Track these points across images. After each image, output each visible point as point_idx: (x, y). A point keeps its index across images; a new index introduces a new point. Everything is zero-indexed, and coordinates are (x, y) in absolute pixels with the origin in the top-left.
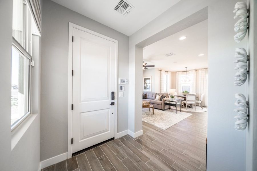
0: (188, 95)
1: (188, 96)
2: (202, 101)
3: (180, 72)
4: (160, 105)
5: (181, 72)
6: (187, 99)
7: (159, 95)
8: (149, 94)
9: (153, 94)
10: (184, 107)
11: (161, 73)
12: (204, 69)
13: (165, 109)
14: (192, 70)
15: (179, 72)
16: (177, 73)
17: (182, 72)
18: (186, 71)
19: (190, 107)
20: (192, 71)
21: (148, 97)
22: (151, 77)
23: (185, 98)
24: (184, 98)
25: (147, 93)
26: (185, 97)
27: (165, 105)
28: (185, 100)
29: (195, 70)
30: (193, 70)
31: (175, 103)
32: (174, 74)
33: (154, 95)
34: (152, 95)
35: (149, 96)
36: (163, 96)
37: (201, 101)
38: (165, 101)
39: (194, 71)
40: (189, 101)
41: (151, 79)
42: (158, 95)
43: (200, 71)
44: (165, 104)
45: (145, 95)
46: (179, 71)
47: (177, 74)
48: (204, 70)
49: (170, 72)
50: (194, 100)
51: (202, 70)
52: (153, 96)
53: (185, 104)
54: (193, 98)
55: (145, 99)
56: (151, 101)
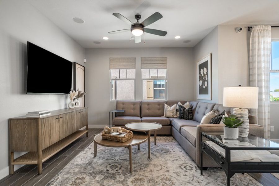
22: (209, 58)
25: (199, 103)
27: (202, 151)
41: (209, 63)
42: (212, 111)
55: (188, 119)
56: (182, 128)
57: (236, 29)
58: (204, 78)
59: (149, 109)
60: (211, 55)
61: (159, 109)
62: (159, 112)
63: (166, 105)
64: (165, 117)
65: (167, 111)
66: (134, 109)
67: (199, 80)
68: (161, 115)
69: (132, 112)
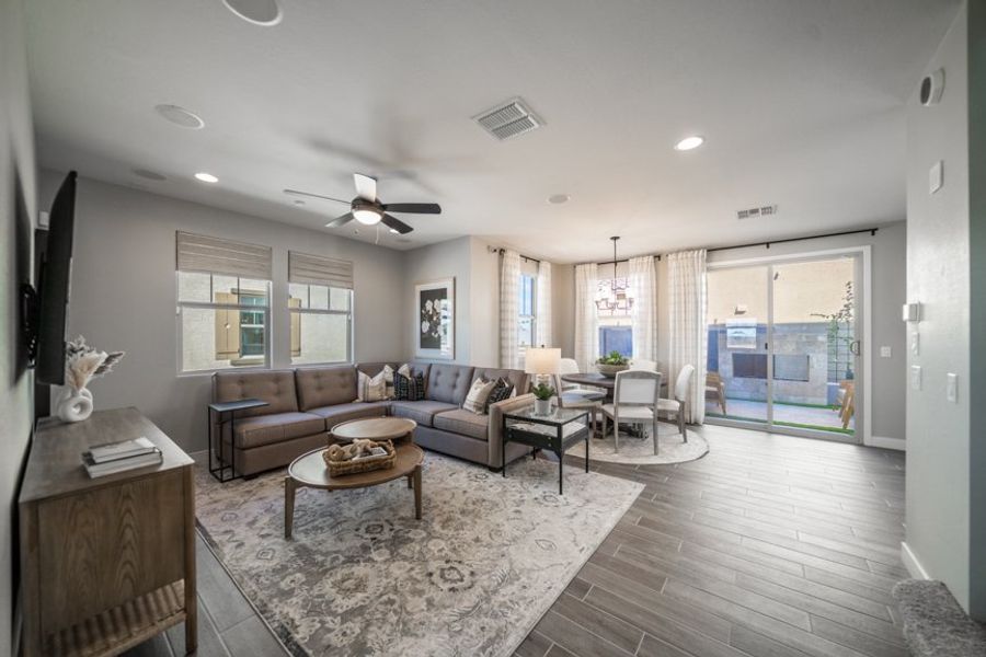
0: (620, 375)
1: (623, 381)
2: (682, 404)
3: (590, 263)
4: (479, 442)
5: (594, 266)
6: (618, 399)
7: (485, 380)
8: (438, 373)
9: (457, 375)
10: (604, 433)
11: (500, 266)
12: (689, 250)
13: (506, 462)
14: (638, 256)
15: (587, 266)
16: (578, 268)
17: (599, 264)
18: (616, 262)
19: (632, 431)
20: (640, 260)
21: (432, 390)
22: (448, 285)
23: (611, 389)
24: (606, 390)
25: (430, 366)
26: (608, 383)
27: (504, 443)
28: (609, 399)
29: (651, 257)
30: (643, 256)
31: (553, 432)
32: (565, 273)
33: (461, 380)
34: (451, 381)
35: (440, 386)
36: (500, 384)
37: (676, 399)
38: (505, 416)
39: (646, 259)
40: (626, 405)
41: (450, 293)
42: (479, 380)
43: (672, 261)
44: (507, 435)
45: (421, 376)
46: (588, 259)
47: (577, 275)
48: (689, 254)
49: (549, 266)
50: (650, 400)
51: (680, 255)
52: (454, 386)
53: (610, 422)
54: (646, 390)
55: (418, 400)
56: (435, 417)
57: (489, 247)
58: (435, 319)
59: (320, 388)
60: (455, 280)
61: (344, 386)
62: (345, 393)
63: (362, 376)
64: (364, 402)
65: (366, 387)
66: (279, 393)
67: (422, 320)
68: (352, 399)
69: (275, 401)
